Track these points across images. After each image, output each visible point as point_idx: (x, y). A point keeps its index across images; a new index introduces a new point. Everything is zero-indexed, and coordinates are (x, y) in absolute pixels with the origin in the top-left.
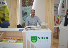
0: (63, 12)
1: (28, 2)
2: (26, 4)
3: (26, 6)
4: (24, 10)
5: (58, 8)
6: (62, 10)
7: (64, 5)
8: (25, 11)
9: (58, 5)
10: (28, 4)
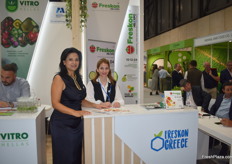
0: (130, 65)
1: (20, 32)
2: (14, 39)
3: (16, 46)
4: (6, 57)
5: (113, 54)
6: (128, 60)
7: (133, 45)
8: (11, 60)
9: (115, 44)
10: (20, 39)
